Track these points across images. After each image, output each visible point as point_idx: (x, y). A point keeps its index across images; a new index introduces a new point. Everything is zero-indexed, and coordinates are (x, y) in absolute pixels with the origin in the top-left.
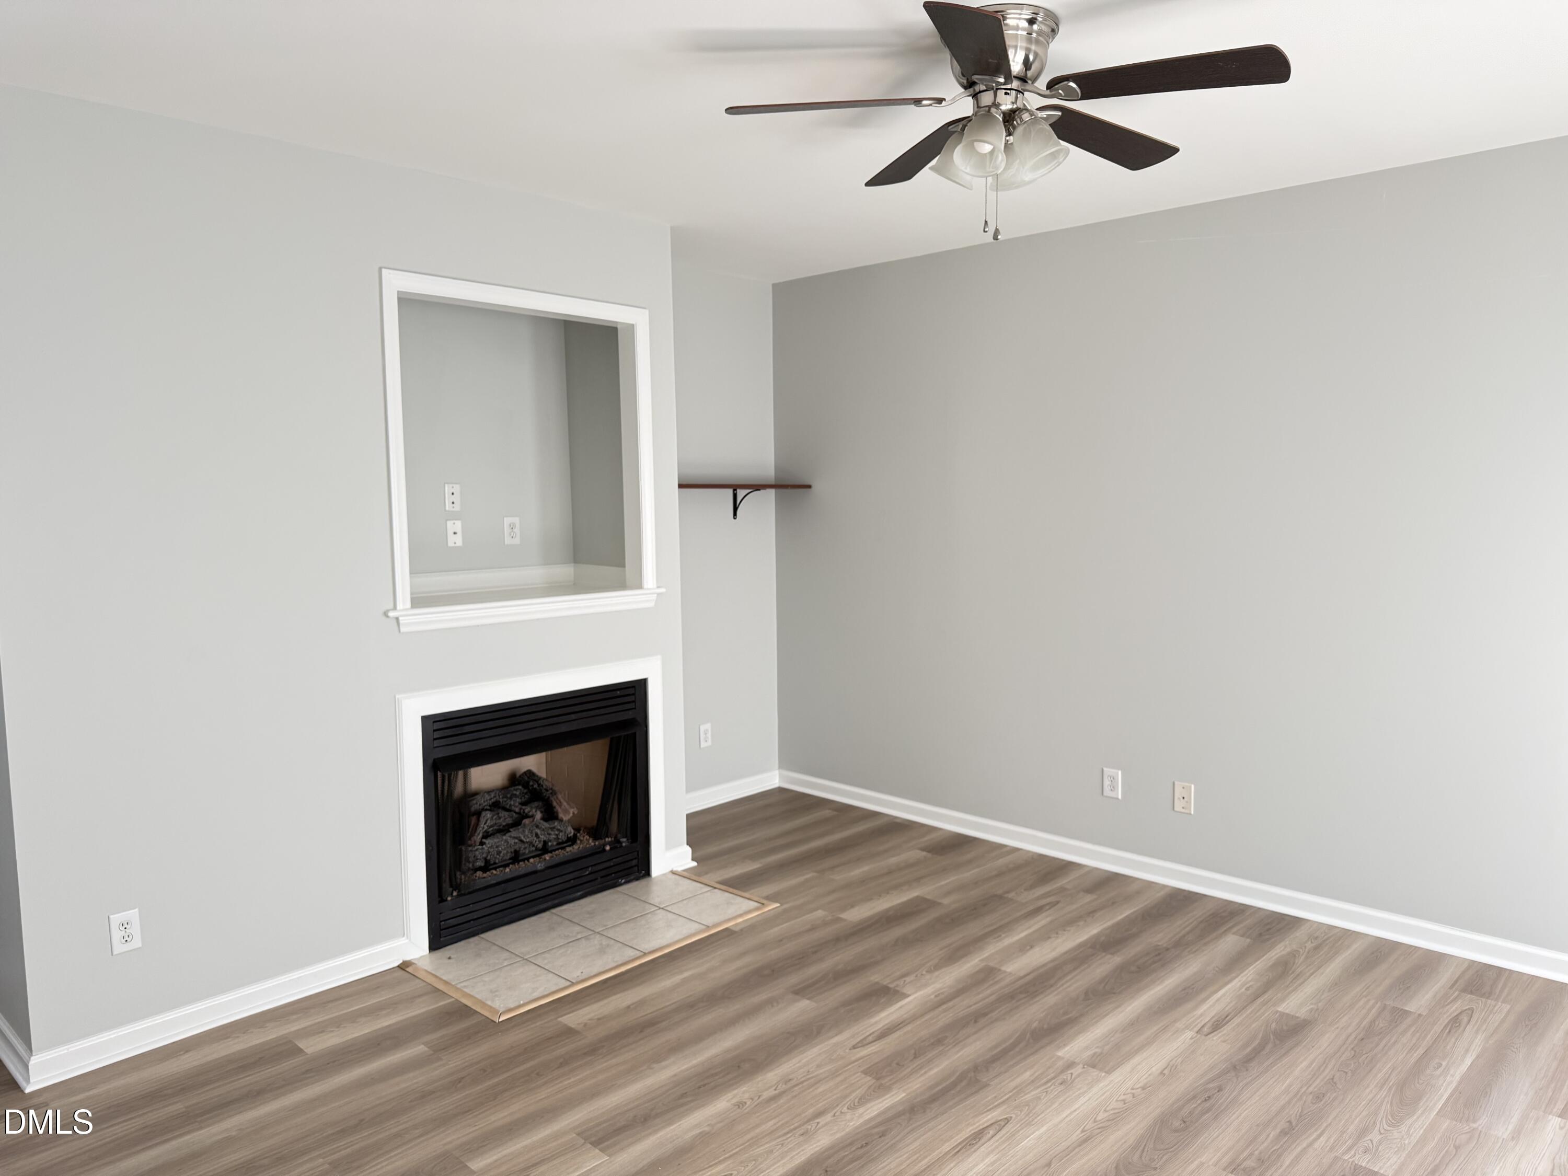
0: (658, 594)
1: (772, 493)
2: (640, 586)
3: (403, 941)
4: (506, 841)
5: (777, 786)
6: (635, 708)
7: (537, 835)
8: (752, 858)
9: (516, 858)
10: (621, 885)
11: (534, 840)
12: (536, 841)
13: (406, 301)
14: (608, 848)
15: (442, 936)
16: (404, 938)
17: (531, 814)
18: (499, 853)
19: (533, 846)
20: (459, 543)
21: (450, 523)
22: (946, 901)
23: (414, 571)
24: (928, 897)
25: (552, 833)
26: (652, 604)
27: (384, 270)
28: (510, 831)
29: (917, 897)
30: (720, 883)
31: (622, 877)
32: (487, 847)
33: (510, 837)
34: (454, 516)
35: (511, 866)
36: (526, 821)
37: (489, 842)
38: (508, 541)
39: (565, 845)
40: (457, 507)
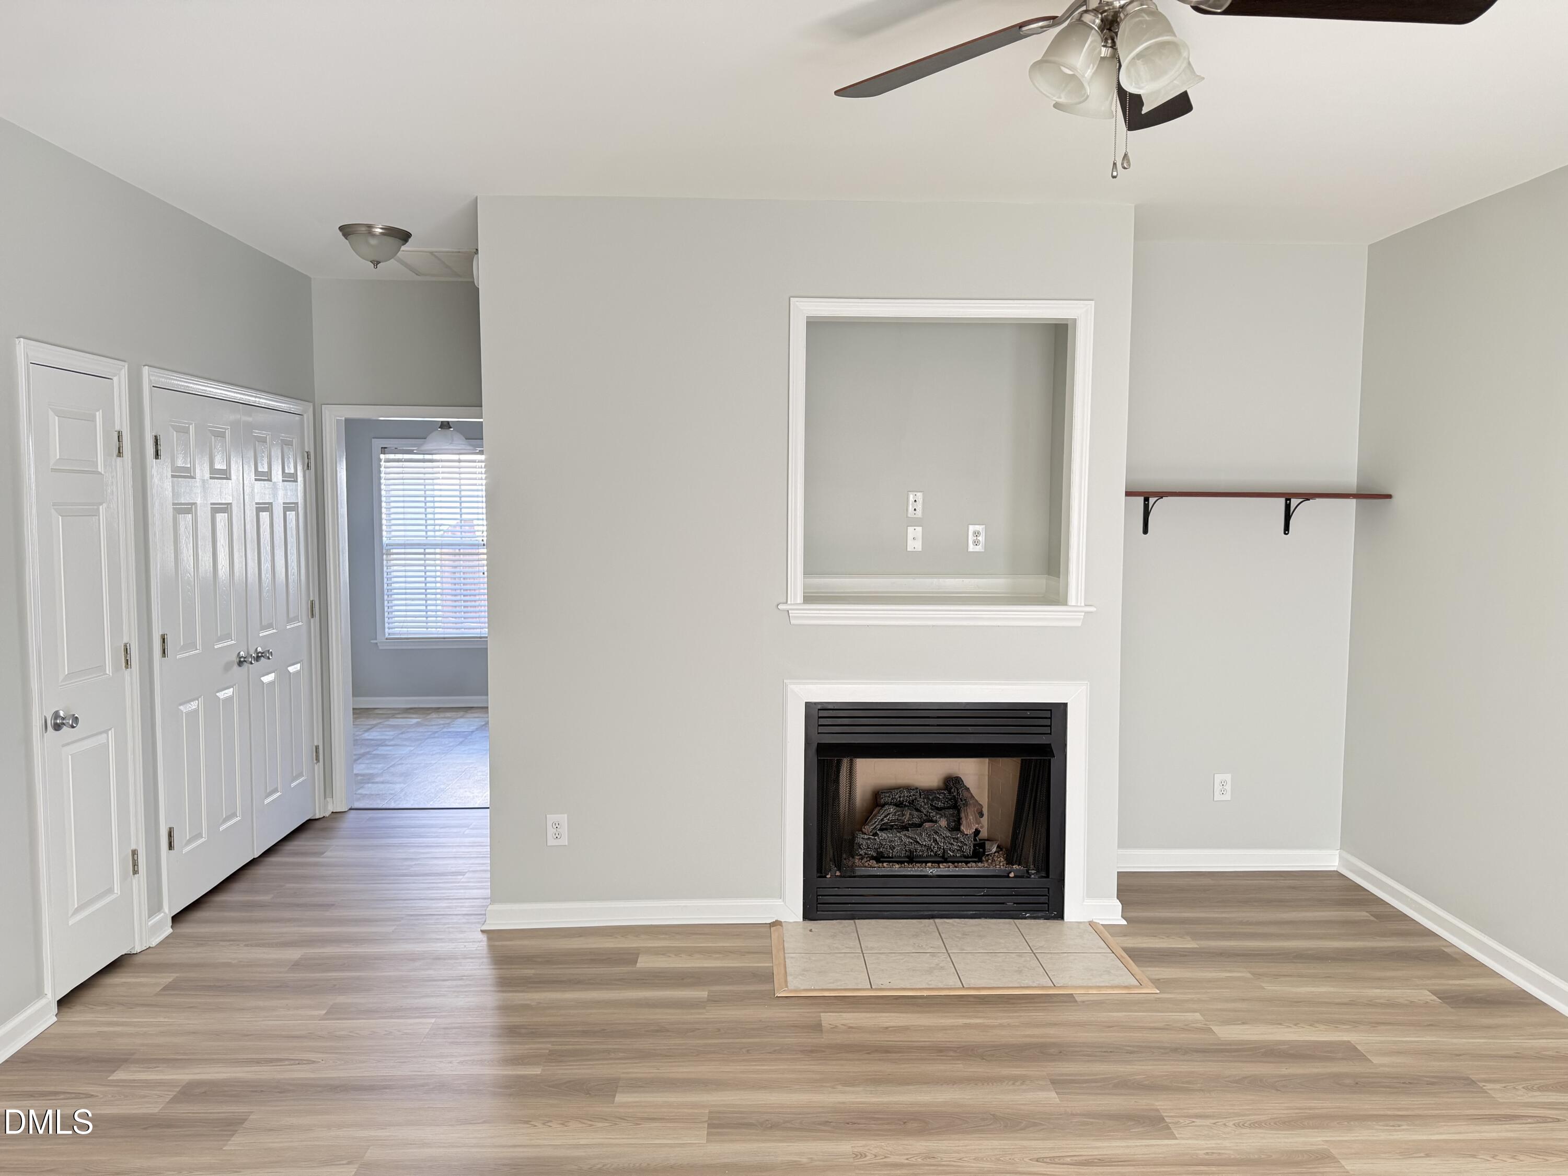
0: (1086, 613)
1: (1353, 502)
2: (1065, 603)
3: (779, 902)
4: (900, 838)
5: (1335, 869)
6: (1050, 734)
7: (935, 840)
8: (1195, 936)
9: (911, 859)
10: (1026, 918)
11: (931, 845)
12: (934, 847)
13: (814, 325)
14: (1012, 875)
15: (818, 910)
16: (780, 900)
17: (934, 818)
18: (893, 848)
19: (932, 851)
20: (919, 547)
21: (910, 529)
22: (1376, 1060)
23: (807, 573)
24: (1359, 1048)
25: (955, 844)
26: (1079, 624)
27: (791, 298)
28: (908, 831)
29: (1349, 1042)
30: (1125, 950)
31: (1027, 911)
32: (879, 838)
33: (905, 835)
34: (915, 522)
35: (906, 864)
36: (927, 825)
37: (883, 835)
38: (971, 548)
39: (970, 860)
40: (919, 513)
